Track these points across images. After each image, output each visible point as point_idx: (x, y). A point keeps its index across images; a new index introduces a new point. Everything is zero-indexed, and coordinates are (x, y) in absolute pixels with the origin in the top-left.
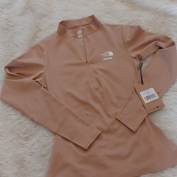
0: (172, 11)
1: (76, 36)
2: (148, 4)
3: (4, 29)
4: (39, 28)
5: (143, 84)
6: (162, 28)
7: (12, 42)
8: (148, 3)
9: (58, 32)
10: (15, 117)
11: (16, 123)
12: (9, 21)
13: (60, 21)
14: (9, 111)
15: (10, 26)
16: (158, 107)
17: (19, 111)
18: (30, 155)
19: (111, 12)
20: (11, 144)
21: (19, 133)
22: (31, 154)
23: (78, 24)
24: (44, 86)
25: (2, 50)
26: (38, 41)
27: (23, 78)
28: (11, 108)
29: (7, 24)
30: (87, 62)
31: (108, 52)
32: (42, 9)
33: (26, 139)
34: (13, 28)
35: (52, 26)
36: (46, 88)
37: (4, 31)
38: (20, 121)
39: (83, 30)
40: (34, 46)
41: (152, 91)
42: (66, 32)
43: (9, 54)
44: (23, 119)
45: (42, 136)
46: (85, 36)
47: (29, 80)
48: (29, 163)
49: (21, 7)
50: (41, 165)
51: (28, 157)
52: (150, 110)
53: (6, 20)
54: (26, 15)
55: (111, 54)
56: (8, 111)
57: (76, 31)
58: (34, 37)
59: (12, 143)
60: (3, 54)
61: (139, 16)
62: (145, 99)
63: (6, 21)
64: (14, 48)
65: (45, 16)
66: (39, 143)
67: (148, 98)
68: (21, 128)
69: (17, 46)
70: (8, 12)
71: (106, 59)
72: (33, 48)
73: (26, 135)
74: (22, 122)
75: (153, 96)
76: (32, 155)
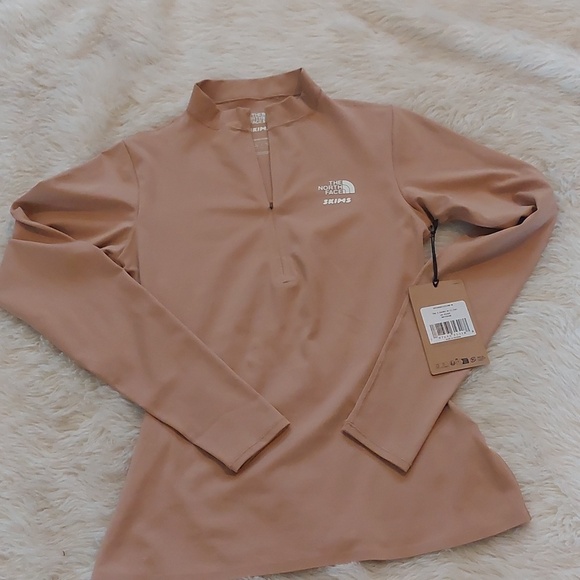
0: (541, 66)
1: (246, 128)
2: (468, 43)
3: (22, 95)
4: (129, 97)
5: (436, 286)
6: (507, 115)
7: (43, 135)
8: (468, 39)
9: (189, 112)
10: (33, 357)
11: (35, 372)
12: (39, 73)
13: (200, 79)
14: (16, 336)
15: (41, 86)
16: (465, 361)
17: (45, 338)
18: (70, 473)
19: (354, 59)
20: (16, 436)
21: (42, 403)
22: (76, 471)
23: (252, 94)
24: (131, 269)
25: (9, 155)
26: (123, 133)
27: (67, 240)
28: (21, 329)
29: (33, 81)
30: (271, 208)
31: (338, 182)
32: (143, 43)
33: (64, 423)
34: (49, 92)
35: (170, 91)
36: (136, 275)
37: (22, 101)
38: (46, 368)
39: (268, 111)
40: (109, 147)
41: (459, 310)
42: (217, 113)
43: (30, 169)
44: (56, 362)
45: (113, 417)
46: (272, 131)
47: (84, 246)
48: (67, 496)
49: (80, 34)
50: (106, 504)
51: (65, 477)
52: (441, 366)
53: (32, 68)
54: (92, 56)
55: (348, 187)
56: (11, 337)
57: (249, 114)
58: (113, 122)
59: (16, 433)
60: (12, 167)
61: (439, 75)
62: (432, 329)
63: (30, 72)
64: (48, 150)
65: (150, 62)
66: (103, 436)
67: (442, 328)
68: (47, 390)
69: (56, 144)
70: (37, 46)
71: (331, 201)
72: (108, 153)
73: (62, 412)
74: (53, 372)
75: (459, 325)
76: (76, 474)
